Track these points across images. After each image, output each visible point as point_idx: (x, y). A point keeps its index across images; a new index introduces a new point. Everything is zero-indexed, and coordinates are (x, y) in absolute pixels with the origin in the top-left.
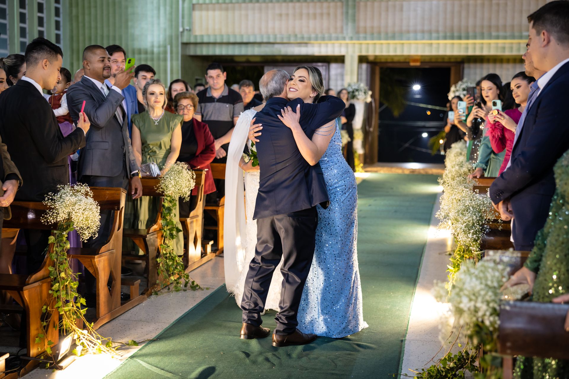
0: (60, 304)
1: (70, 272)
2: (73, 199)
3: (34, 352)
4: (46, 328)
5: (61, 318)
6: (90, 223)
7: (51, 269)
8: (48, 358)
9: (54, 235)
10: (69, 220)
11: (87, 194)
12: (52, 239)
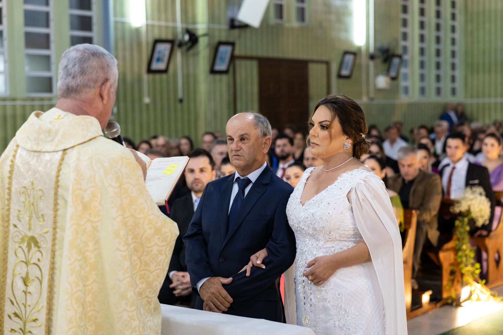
0: (462, 266)
1: (469, 245)
2: (472, 196)
3: (445, 295)
4: (453, 281)
5: (462, 275)
6: (483, 213)
7: (457, 242)
8: (453, 300)
9: (459, 220)
10: (468, 212)
11: (481, 194)
12: (457, 223)
